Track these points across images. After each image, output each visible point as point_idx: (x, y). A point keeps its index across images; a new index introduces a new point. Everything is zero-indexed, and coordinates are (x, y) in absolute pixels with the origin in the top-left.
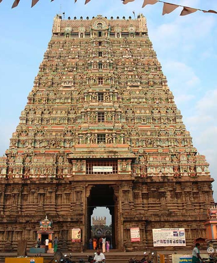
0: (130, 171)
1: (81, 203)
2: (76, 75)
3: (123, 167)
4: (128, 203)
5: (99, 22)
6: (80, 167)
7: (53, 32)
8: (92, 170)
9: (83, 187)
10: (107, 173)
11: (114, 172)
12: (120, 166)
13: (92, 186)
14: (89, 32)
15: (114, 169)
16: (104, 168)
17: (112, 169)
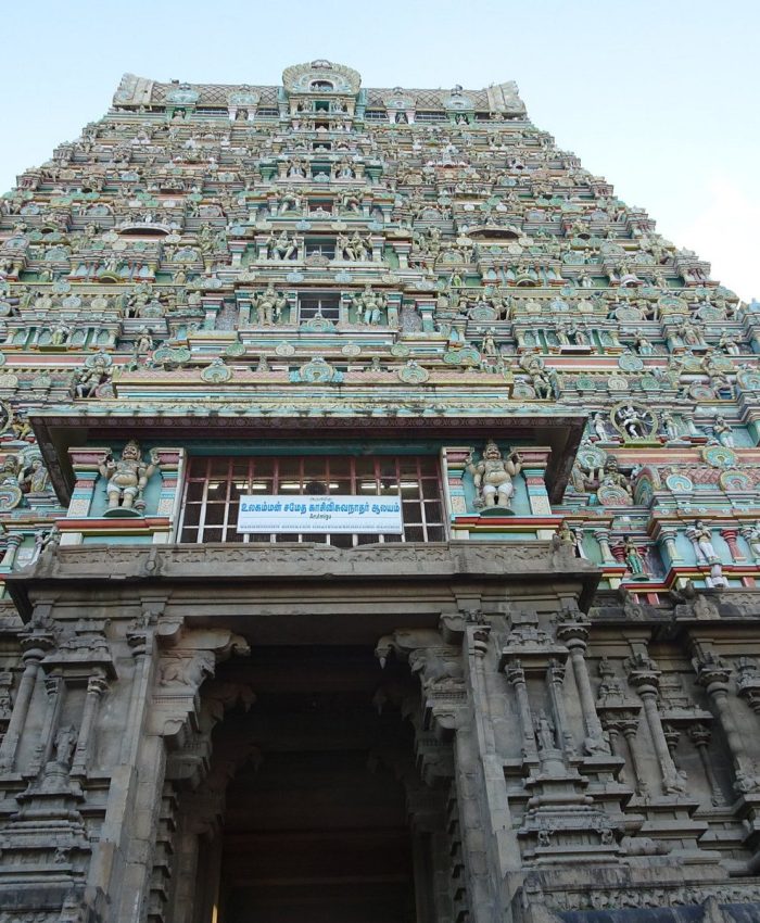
0: (546, 522)
1: (88, 784)
2: (199, 204)
3: (489, 489)
4: (575, 775)
5: (320, 76)
6: (130, 490)
7: (118, 103)
8: (233, 519)
9: (133, 641)
10: (355, 540)
11: (413, 535)
12: (458, 489)
13: (221, 640)
14: (275, 107)
15: (410, 513)
16: (331, 508)
17: (399, 516)
